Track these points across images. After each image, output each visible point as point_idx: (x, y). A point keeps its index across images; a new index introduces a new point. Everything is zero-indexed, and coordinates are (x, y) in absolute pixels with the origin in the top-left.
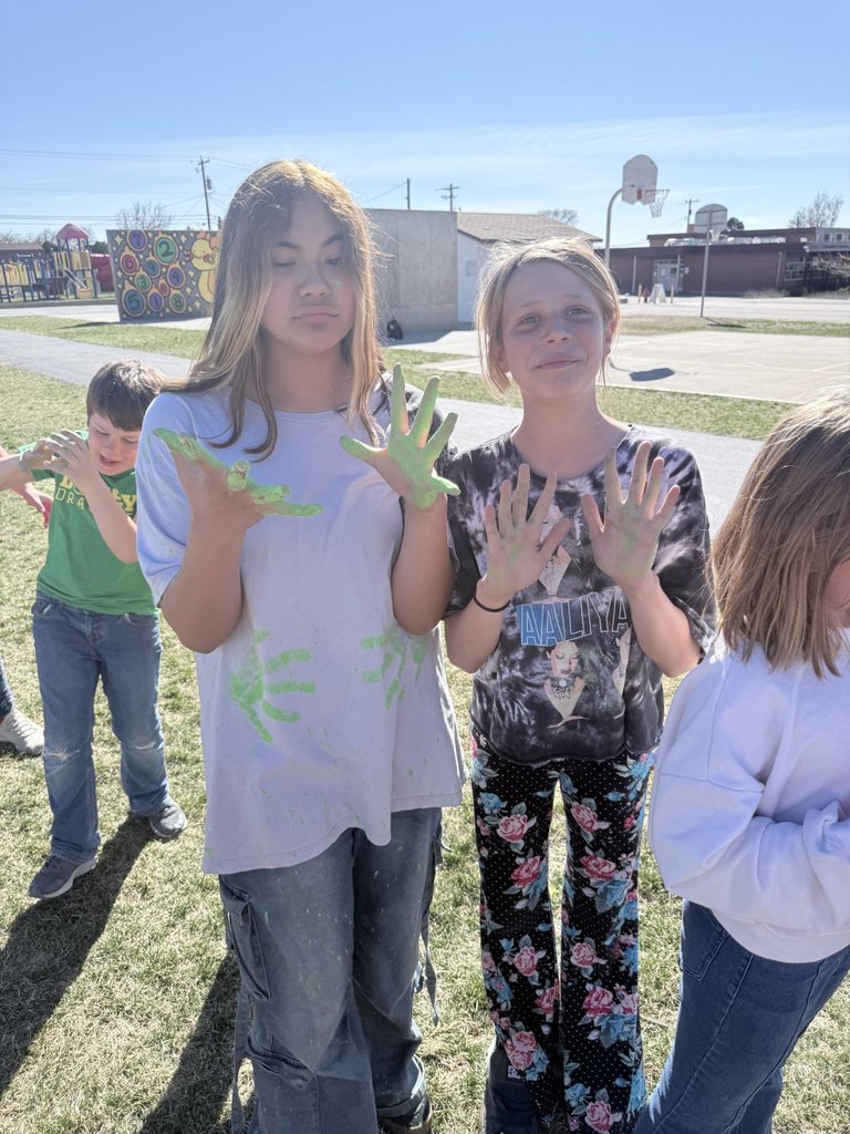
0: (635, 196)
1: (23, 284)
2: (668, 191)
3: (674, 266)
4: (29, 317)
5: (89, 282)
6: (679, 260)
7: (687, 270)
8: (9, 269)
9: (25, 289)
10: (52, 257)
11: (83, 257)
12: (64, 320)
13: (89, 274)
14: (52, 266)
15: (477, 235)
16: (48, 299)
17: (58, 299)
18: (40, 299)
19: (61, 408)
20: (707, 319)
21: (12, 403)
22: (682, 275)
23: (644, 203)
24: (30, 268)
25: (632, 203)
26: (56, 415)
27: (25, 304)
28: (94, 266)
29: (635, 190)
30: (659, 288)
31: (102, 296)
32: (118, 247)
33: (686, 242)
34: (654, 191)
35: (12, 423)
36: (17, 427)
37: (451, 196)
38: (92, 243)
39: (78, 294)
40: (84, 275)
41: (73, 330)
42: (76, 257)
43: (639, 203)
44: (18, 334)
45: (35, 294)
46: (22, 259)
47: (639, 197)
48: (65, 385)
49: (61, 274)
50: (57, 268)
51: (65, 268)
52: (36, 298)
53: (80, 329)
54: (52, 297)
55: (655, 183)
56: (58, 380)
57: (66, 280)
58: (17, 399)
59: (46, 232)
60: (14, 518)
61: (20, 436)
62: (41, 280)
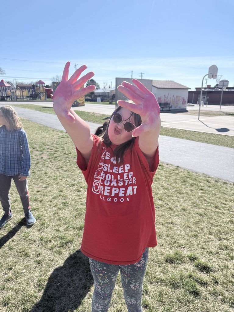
0: (212, 77)
1: (27, 95)
2: (222, 75)
3: (204, 96)
4: (29, 105)
5: (44, 96)
6: (206, 95)
7: (208, 98)
8: (24, 92)
9: (27, 97)
10: (35, 89)
11: (43, 89)
12: (39, 106)
13: (44, 93)
14: (35, 91)
15: (157, 86)
16: (33, 100)
17: (36, 100)
18: (31, 100)
19: (45, 134)
20: (222, 112)
21: (30, 132)
22: (207, 99)
23: (214, 79)
24: (29, 91)
25: (211, 78)
26: (45, 137)
27: (27, 101)
28: (46, 91)
29: (212, 75)
30: (202, 102)
31: (47, 99)
32: (55, 87)
33: (207, 90)
34: (216, 75)
35: (32, 139)
36: (33, 141)
37: (142, 76)
38: (46, 85)
39: (41, 99)
40: (43, 94)
41: (42, 109)
42: (41, 89)
43: (212, 79)
44: (27, 110)
45: (30, 98)
46: (27, 89)
47: (213, 77)
48: (44, 126)
49: (37, 93)
50: (36, 92)
51: (38, 91)
52: (30, 99)
53: (44, 109)
54: (34, 99)
55: (217, 73)
56: (42, 125)
57: (38, 95)
58: (31, 131)
59: (32, 82)
60: (41, 179)
61: (35, 144)
62: (32, 95)
